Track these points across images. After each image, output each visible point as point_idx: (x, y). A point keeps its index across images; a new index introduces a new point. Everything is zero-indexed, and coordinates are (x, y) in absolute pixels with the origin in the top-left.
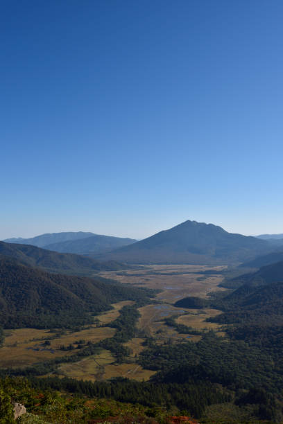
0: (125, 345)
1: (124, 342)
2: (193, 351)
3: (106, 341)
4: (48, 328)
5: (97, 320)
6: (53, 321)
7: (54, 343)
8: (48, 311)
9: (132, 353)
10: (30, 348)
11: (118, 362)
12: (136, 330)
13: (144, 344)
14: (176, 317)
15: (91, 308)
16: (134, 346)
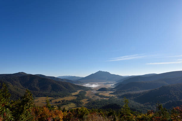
0: (80, 101)
1: (80, 100)
2: (108, 102)
3: (74, 100)
4: (53, 96)
5: (71, 94)
6: (55, 94)
7: (53, 101)
8: (54, 92)
9: (84, 103)
10: (43, 102)
11: (77, 107)
12: (85, 97)
13: (88, 101)
14: (99, 93)
15: (69, 91)
16: (84, 101)
